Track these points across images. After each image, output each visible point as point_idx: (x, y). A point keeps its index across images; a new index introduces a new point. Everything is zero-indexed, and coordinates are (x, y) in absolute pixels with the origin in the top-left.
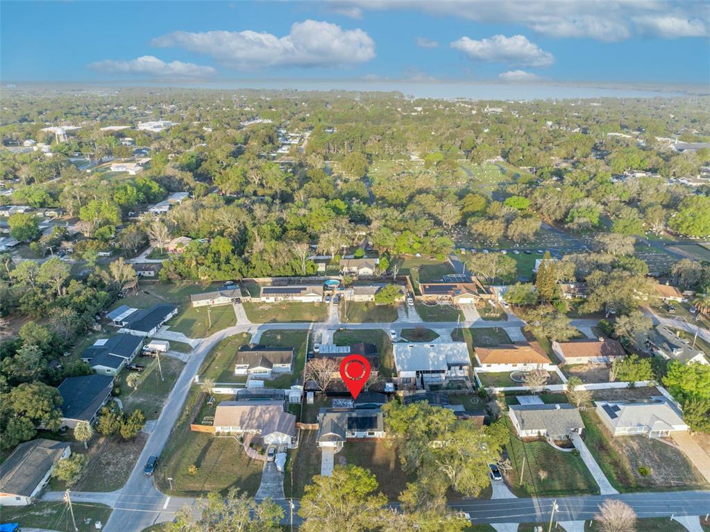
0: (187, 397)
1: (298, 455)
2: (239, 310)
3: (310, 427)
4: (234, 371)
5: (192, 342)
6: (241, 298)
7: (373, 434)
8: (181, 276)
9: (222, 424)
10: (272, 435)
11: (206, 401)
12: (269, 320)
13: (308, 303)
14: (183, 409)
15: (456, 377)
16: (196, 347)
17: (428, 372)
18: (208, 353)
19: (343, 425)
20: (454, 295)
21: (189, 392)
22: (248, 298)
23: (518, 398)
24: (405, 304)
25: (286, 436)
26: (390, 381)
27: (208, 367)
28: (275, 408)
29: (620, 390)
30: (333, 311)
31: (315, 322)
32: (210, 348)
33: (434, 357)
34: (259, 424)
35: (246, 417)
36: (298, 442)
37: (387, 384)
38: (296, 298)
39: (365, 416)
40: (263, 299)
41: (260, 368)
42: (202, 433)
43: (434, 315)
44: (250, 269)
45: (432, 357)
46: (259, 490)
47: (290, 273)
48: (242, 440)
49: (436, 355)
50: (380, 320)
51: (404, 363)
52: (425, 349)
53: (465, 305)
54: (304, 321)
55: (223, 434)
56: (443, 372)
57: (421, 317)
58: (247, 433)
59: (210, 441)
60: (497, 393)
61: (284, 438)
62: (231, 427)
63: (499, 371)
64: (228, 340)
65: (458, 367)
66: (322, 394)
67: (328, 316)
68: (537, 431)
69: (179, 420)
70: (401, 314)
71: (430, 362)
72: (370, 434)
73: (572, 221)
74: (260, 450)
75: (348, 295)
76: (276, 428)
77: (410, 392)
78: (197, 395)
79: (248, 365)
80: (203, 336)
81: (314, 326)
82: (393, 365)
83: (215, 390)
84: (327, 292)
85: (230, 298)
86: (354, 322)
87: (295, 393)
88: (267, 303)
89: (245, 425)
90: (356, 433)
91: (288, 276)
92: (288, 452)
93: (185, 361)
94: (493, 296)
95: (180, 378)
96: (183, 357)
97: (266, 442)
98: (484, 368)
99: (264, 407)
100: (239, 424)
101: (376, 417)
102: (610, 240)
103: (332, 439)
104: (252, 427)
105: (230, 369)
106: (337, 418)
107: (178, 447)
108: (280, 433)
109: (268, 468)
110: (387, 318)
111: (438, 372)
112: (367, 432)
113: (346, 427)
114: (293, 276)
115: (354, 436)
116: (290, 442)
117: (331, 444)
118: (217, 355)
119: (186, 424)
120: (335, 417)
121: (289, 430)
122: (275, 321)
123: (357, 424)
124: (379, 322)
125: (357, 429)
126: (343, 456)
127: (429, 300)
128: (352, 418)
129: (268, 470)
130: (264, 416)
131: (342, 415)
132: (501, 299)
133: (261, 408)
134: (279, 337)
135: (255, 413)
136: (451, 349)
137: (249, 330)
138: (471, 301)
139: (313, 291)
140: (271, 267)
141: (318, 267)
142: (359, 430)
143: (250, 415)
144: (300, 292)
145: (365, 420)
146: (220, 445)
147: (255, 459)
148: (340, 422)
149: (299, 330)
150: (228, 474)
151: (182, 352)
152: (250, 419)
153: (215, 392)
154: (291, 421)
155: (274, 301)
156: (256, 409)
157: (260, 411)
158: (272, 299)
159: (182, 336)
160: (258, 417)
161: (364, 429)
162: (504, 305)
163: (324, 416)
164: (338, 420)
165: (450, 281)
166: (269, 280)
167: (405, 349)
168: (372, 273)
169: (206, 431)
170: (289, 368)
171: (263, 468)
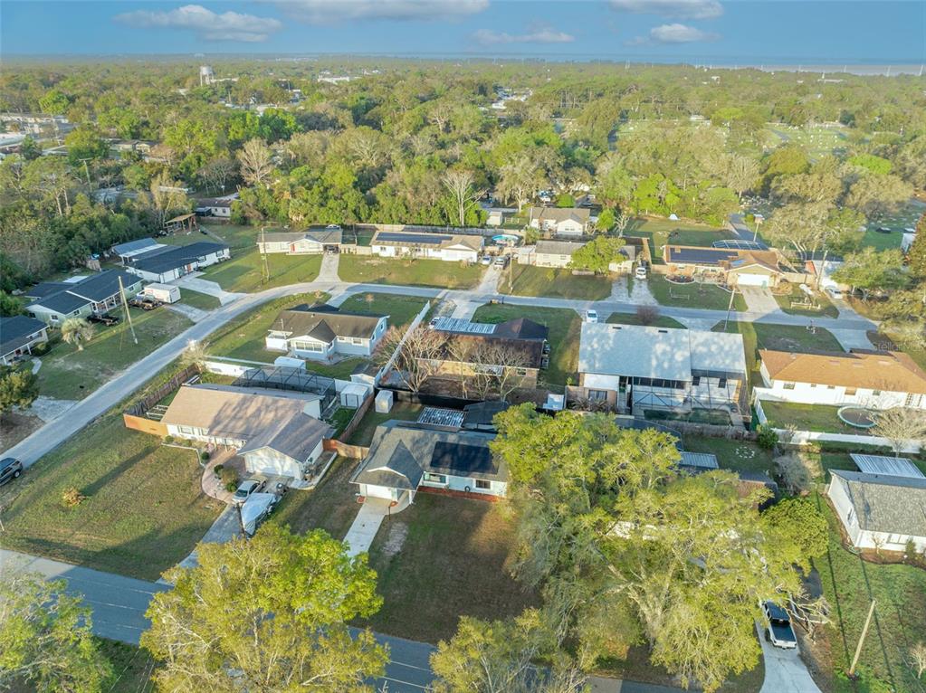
0: (161, 373)
1: (306, 504)
2: (331, 262)
3: (358, 453)
4: (265, 344)
5: (224, 296)
7: (486, 485)
8: (265, 214)
9: (180, 421)
10: (260, 453)
12: (372, 280)
13: (451, 261)
14: (139, 390)
15: (709, 402)
16: (227, 304)
17: (645, 382)
19: (421, 458)
20: (729, 267)
21: (168, 365)
22: (352, 247)
23: (857, 458)
24: (629, 277)
25: (289, 461)
26: (561, 392)
27: (227, 333)
28: (291, 404)
30: (492, 277)
31: (452, 289)
33: (664, 353)
34: (247, 428)
36: (318, 478)
37: (551, 396)
38: (430, 253)
39: (476, 445)
40: (376, 249)
41: (307, 340)
42: (143, 433)
44: (373, 212)
45: (659, 351)
48: (207, 457)
49: (668, 349)
50: (573, 296)
51: (594, 357)
52: (647, 335)
53: (749, 288)
54: (433, 286)
55: (181, 442)
56: (680, 385)
57: (656, 297)
59: (148, 451)
60: (803, 443)
61: (286, 465)
62: (196, 430)
63: (812, 403)
64: (287, 300)
65: (717, 381)
66: (411, 397)
67: (478, 283)
68: (904, 538)
69: (119, 406)
70: (619, 290)
71: (654, 363)
72: (480, 484)
74: (229, 481)
75: (525, 255)
79: (291, 334)
81: (447, 294)
83: (212, 367)
84: (489, 249)
85: (321, 244)
86: (523, 294)
87: (356, 388)
88: (381, 257)
89: (219, 428)
90: (448, 477)
91: (431, 225)
92: (286, 493)
93: (194, 321)
94: (810, 278)
95: (168, 344)
96: (195, 314)
97: (249, 468)
98: (776, 390)
99: (269, 399)
100: (209, 422)
105: (261, 341)
106: (413, 439)
107: (81, 452)
108: (277, 453)
110: (589, 293)
111: (669, 384)
112: (474, 480)
113: (428, 460)
114: (441, 226)
115: (443, 485)
116: (298, 476)
117: (385, 493)
118: (255, 317)
120: (409, 438)
121: (297, 448)
122: (381, 281)
123: (452, 459)
124: (571, 299)
125: (451, 468)
126: (404, 522)
127: (677, 273)
128: (445, 443)
129: (226, 524)
130: (265, 414)
131: (426, 434)
132: (827, 282)
133: (263, 402)
134: (370, 299)
135: (247, 408)
136: (705, 344)
137: (331, 290)
138: (764, 282)
139: (463, 243)
140: (406, 208)
141: (488, 217)
142: (454, 471)
143: (237, 410)
144: (440, 243)
145: (473, 454)
146: (161, 460)
147: (210, 498)
148: (417, 449)
149: (417, 297)
150: (139, 518)
151: (200, 308)
152: (234, 417)
153: (211, 371)
154: (312, 434)
155: (393, 255)
156: (252, 401)
157: (259, 405)
158: (390, 251)
159: (215, 287)
160: (250, 416)
161: (466, 470)
162: (833, 293)
163: (386, 433)
164: (414, 445)
165: (726, 247)
166: (398, 228)
167: (603, 331)
168: (581, 231)
169: (152, 432)
170: (367, 348)
171: (216, 519)
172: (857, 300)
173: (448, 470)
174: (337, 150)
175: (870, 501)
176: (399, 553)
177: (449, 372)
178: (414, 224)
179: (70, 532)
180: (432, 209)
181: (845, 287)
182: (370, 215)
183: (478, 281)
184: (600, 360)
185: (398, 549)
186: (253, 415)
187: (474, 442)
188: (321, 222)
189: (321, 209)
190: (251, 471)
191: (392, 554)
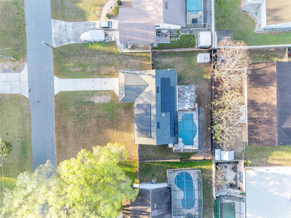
1: (111, 53)
26: (236, 157)
36: (128, 51)
37: (229, 153)
46: (63, 23)
92: (111, 43)
101: (150, 137)
106: (151, 91)
109: (90, 25)
126: (112, 100)
128: (151, 109)
131: (154, 96)
147: (101, 10)
148: (145, 95)
164: (148, 93)
171: (90, 21)
176: (94, 103)
185: (96, 102)
191: (93, 101)
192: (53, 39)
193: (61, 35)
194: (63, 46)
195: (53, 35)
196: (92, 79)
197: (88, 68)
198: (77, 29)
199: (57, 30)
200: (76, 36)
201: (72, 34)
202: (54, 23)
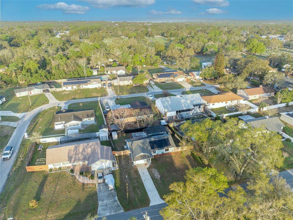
0: (20, 149)
1: (121, 174)
2: (49, 96)
3: (122, 153)
4: (54, 128)
5: (18, 115)
6: (49, 89)
8: (6, 83)
9: (53, 162)
10: (97, 162)
11: (36, 149)
12: (70, 99)
13: (93, 88)
14: (18, 157)
15: (197, 113)
16: (22, 118)
17: (183, 111)
18: (32, 120)
19: (147, 148)
20: (174, 77)
21: (21, 145)
22: (54, 89)
23: (240, 117)
24: (149, 84)
25: (108, 161)
26: (163, 119)
27: (34, 128)
28: (94, 143)
29: (283, 108)
30: (110, 91)
31: (100, 97)
32: (33, 117)
33: (184, 102)
34: (84, 156)
35: (72, 152)
36: (117, 165)
37: (161, 121)
38: (84, 87)
39: (160, 139)
40: (64, 88)
41: (74, 122)
42: (37, 172)
43: (168, 87)
45: (183, 102)
46: (99, 208)
47: (77, 76)
48: (72, 171)
49: (185, 101)
50: (139, 92)
51: (168, 107)
53: (181, 82)
54: (93, 97)
55: (56, 170)
56: (191, 110)
57: (161, 88)
58: (75, 166)
59: (46, 177)
60: (225, 117)
61: (107, 164)
62: (61, 163)
63: (218, 107)
64: (45, 111)
65: (198, 107)
66: (122, 132)
67: (108, 94)
69: (14, 165)
70: (149, 88)
71: (183, 105)
73: (207, 50)
74: (90, 176)
75: (115, 83)
76: (100, 157)
77: (177, 123)
78: (28, 146)
79: (64, 122)
80: (27, 111)
81: (100, 99)
82: (158, 112)
83: (42, 140)
85: (42, 90)
86: (124, 94)
87: (103, 133)
88: (67, 91)
89: (73, 159)
90: (157, 151)
91: (76, 78)
92: (113, 173)
93: (15, 126)
94: (192, 77)
95: (11, 138)
96: (12, 124)
97: (93, 169)
98: (211, 106)
99: (85, 144)
100: (67, 158)
101: (168, 139)
102: (231, 53)
103: (143, 157)
104: (79, 160)
105: (51, 127)
106: (141, 143)
107: (16, 187)
108: (104, 160)
109: (100, 188)
110: (143, 91)
111: (189, 110)
112: (165, 149)
113: (150, 148)
114: (79, 77)
115: (156, 154)
116: (111, 166)
117: (142, 162)
118: (39, 120)
119: (22, 167)
121: (109, 157)
122: (74, 99)
123: (156, 145)
124: (139, 93)
125: (158, 148)
126: (154, 168)
127: (161, 81)
128: (152, 141)
129: (101, 190)
130: (87, 150)
131: (144, 140)
132: (198, 77)
133: (83, 145)
134: (81, 105)
135: (79, 149)
136: (192, 97)
137: (59, 105)
138: (183, 80)
139: (95, 81)
140: (65, 73)
141: (93, 72)
142: (159, 148)
143: (75, 151)
144: (87, 83)
145: (161, 142)
146: (54, 178)
147: (87, 184)
148: (145, 145)
149: (92, 101)
150: (67, 201)
151: (12, 121)
152: (76, 154)
153: (42, 142)
154: (109, 151)
155: (71, 89)
156: (79, 147)
157: (83, 147)
158: (69, 88)
159: (10, 113)
160: (82, 152)
161: (163, 147)
162: (200, 80)
163: (132, 144)
164: (143, 144)
165: (168, 72)
166: (65, 80)
167: (166, 99)
168: (125, 73)
169: (41, 170)
170: (93, 121)
171: (96, 189)
172: (206, 81)
173: (157, 149)
174: (20, 56)
175: (253, 126)
176: (161, 177)
177: (127, 121)
178: (69, 78)
179: (44, 216)
180: (74, 72)
181: (201, 78)
182: (51, 77)
183: (107, 93)
184: (170, 108)
185: (159, 176)
186: (83, 151)
187: (160, 138)
188: (32, 82)
189: (32, 77)
190: (93, 170)
191: (159, 178)
192: (116, 213)
193: (111, 208)
194: (121, 204)
195: (112, 213)
196: (143, 182)
197: (135, 185)
198: (104, 197)
199: (107, 211)
200: (110, 197)
201: (109, 200)
202: (101, 215)
